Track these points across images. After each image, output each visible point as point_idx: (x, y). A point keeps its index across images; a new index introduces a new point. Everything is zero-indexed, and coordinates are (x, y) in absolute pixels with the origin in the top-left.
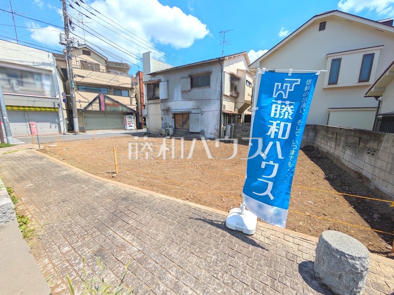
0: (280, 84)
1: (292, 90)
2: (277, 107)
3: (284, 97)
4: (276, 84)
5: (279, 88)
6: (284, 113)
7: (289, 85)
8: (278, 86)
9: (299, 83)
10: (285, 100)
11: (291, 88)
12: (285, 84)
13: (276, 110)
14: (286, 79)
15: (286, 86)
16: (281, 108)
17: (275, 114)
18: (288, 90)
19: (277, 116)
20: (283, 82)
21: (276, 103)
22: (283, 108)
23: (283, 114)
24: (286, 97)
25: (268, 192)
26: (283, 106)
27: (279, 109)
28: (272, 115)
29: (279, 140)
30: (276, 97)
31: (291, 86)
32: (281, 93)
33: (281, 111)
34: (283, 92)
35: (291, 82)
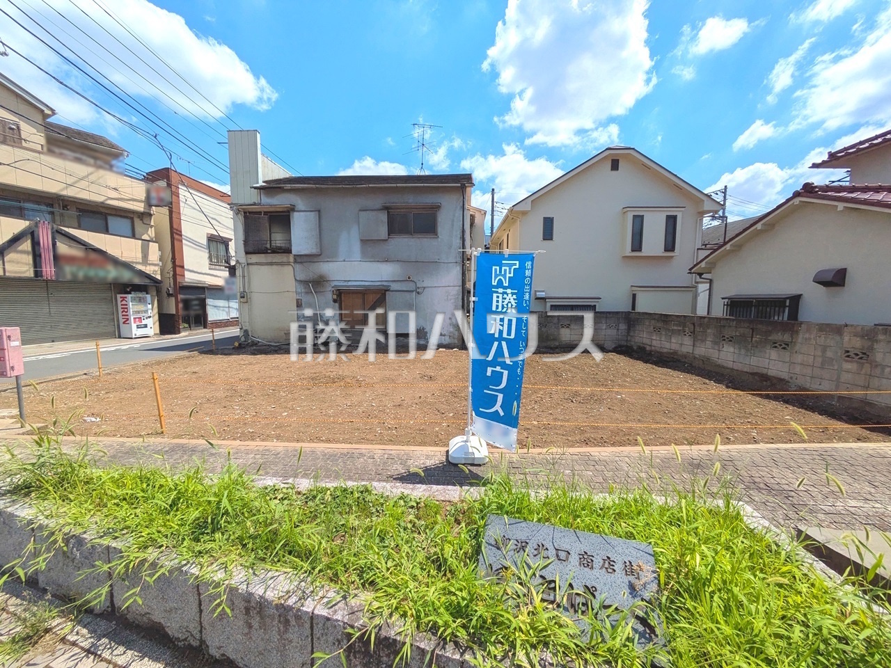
0: (498, 268)
1: (512, 275)
2: (498, 297)
3: (505, 284)
4: (494, 268)
5: (498, 273)
6: (507, 305)
7: (507, 268)
8: (496, 269)
9: (517, 267)
10: (505, 288)
11: (510, 273)
12: (503, 268)
13: (498, 301)
14: (503, 262)
15: (505, 270)
16: (503, 298)
17: (497, 307)
18: (508, 275)
19: (500, 309)
20: (501, 266)
21: (497, 292)
22: (505, 299)
23: (505, 306)
24: (507, 285)
25: (498, 407)
26: (505, 296)
27: (500, 300)
28: (494, 309)
29: (505, 339)
30: (496, 284)
31: (510, 269)
32: (500, 279)
33: (503, 302)
34: (502, 278)
35: (510, 266)
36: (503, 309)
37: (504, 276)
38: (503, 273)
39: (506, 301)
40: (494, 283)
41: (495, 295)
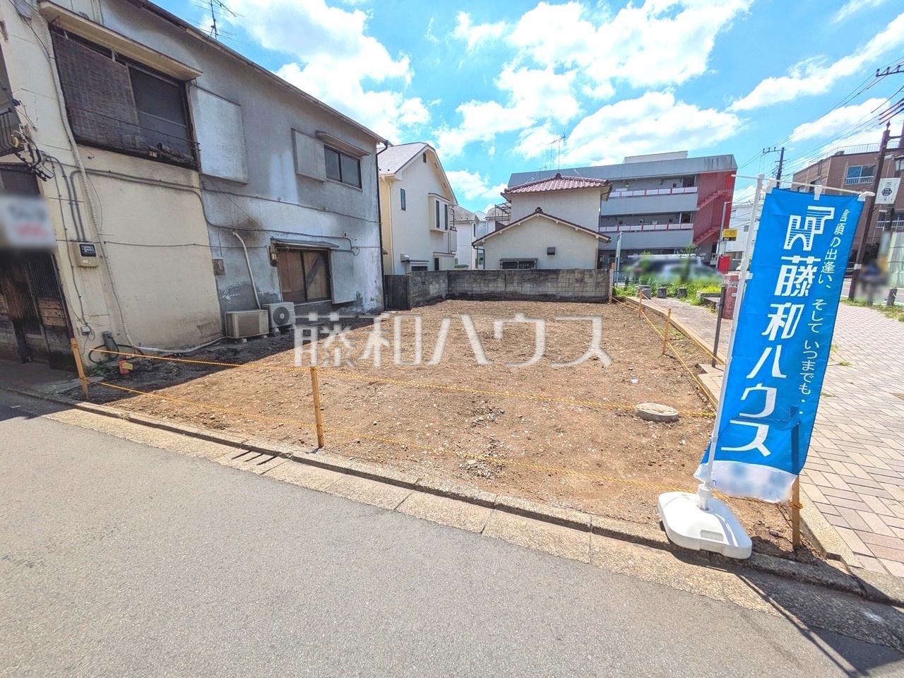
0: (799, 218)
1: (820, 232)
2: (789, 271)
3: (805, 248)
4: (792, 217)
5: (798, 227)
6: (801, 284)
7: (814, 220)
8: (795, 221)
9: (831, 217)
10: (806, 254)
11: (818, 228)
12: (808, 219)
13: (787, 279)
14: (810, 208)
15: (810, 222)
16: (798, 273)
17: (785, 287)
18: (814, 232)
19: (788, 293)
20: (805, 215)
21: (790, 263)
22: (801, 273)
26: (802, 268)
27: (792, 276)
28: (778, 292)
30: (790, 248)
31: (818, 222)
32: (800, 239)
33: (796, 279)
34: (803, 237)
35: (819, 215)
36: (792, 292)
37: (807, 234)
38: (806, 228)
39: (801, 278)
40: (787, 246)
41: (784, 268)
